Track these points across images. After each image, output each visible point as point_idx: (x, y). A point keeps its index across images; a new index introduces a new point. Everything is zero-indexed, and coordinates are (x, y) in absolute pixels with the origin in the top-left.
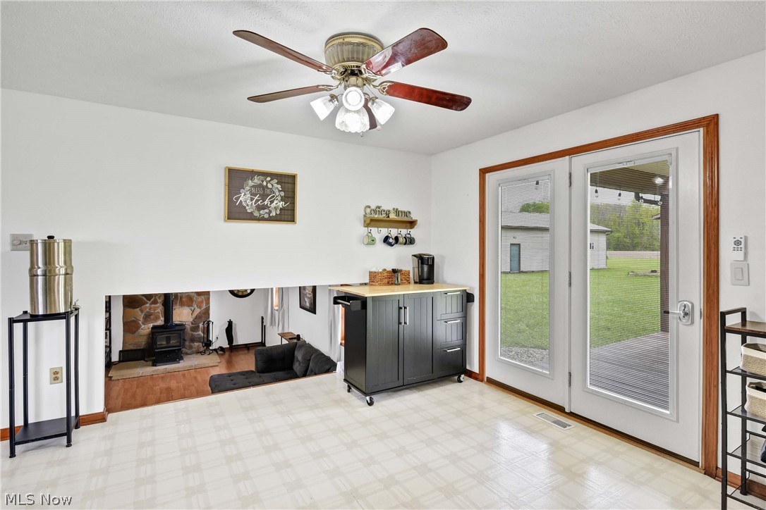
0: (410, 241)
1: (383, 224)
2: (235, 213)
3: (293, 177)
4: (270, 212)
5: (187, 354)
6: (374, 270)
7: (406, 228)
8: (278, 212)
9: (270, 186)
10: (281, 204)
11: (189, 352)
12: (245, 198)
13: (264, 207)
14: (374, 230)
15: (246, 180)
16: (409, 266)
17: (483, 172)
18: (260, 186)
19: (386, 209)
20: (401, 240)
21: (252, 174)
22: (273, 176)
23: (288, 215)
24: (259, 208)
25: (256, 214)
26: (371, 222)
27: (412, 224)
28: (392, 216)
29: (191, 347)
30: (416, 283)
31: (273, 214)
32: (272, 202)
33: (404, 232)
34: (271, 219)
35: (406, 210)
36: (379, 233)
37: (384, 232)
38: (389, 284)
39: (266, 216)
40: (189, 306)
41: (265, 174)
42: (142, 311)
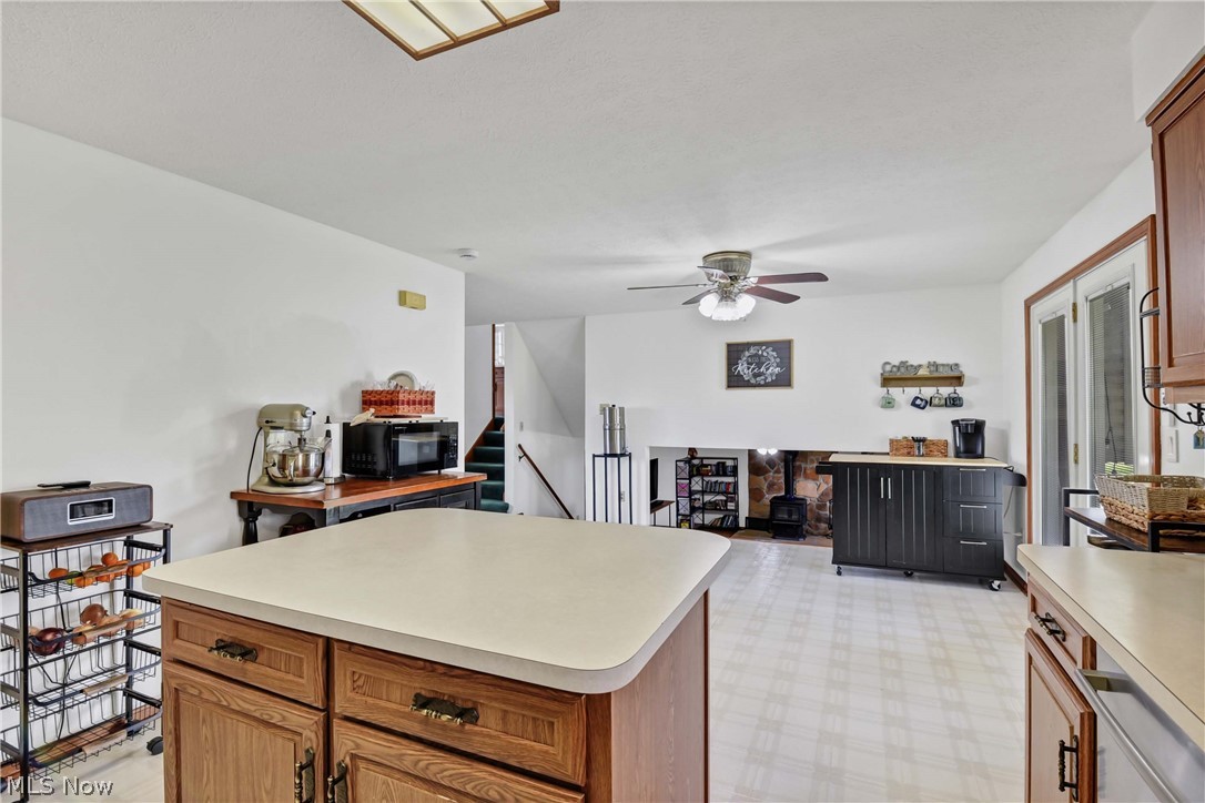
0: (954, 402)
1: (910, 382)
2: (734, 381)
3: (790, 343)
4: (766, 378)
5: (812, 534)
6: (893, 437)
7: (950, 385)
8: (774, 378)
9: (765, 354)
10: (777, 370)
11: (815, 532)
12: (742, 368)
13: (760, 374)
14: (895, 392)
15: (743, 351)
16: (947, 434)
17: (1030, 302)
18: (756, 355)
19: (914, 363)
20: (936, 401)
21: (748, 345)
22: (767, 344)
23: (784, 381)
24: (755, 376)
25: (753, 381)
26: (887, 381)
27: (958, 380)
28: (923, 372)
29: (817, 528)
30: (956, 456)
31: (769, 380)
32: (767, 369)
33: (946, 391)
34: (767, 385)
35: (951, 362)
36: (903, 395)
37: (912, 392)
38: (909, 454)
39: (762, 382)
40: (814, 480)
41: (759, 344)
42: (766, 480)
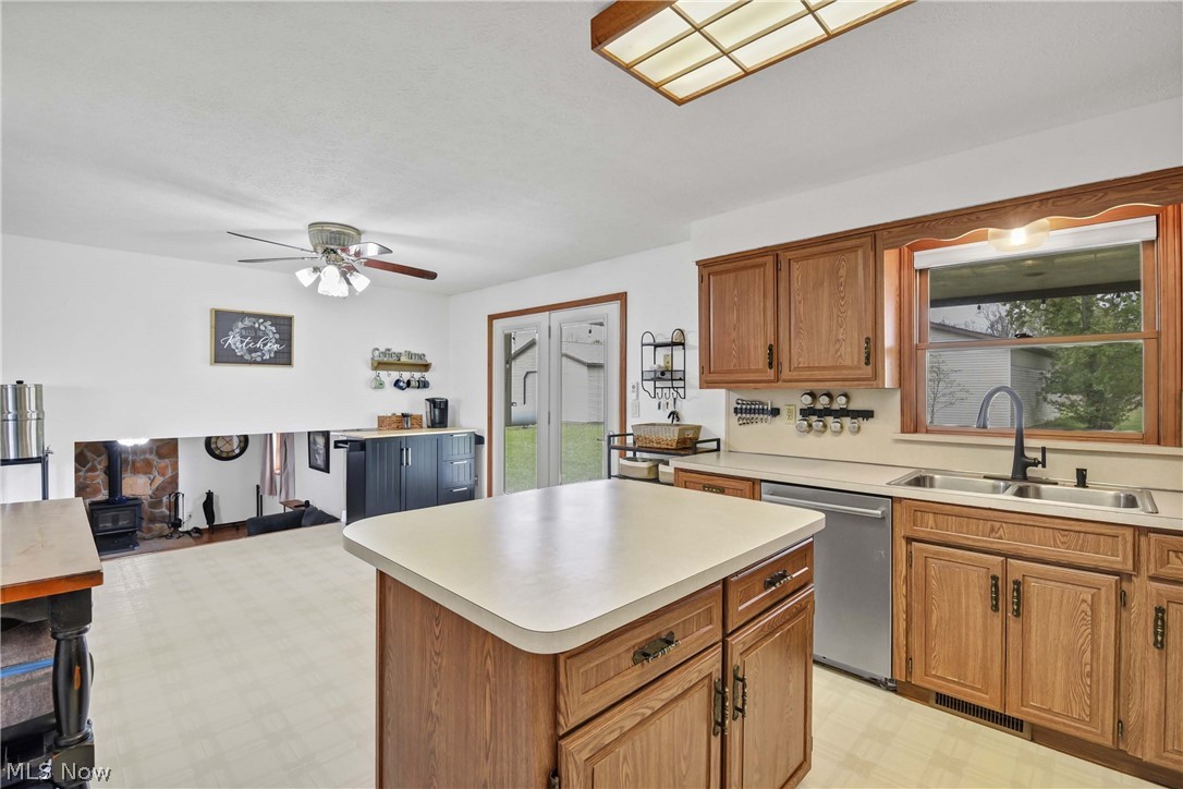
0: (424, 385)
1: (393, 367)
2: (222, 356)
3: (290, 319)
4: (264, 355)
5: (144, 539)
6: (381, 415)
7: (419, 371)
8: (272, 355)
9: (262, 328)
10: (276, 347)
11: (147, 536)
12: (234, 340)
13: (256, 350)
14: (383, 374)
15: (235, 321)
16: (422, 410)
17: (492, 318)
18: (252, 328)
19: (396, 351)
20: (413, 383)
21: (242, 315)
22: (266, 317)
23: (284, 358)
24: (250, 351)
25: (247, 357)
26: (379, 365)
27: (426, 367)
28: (404, 359)
29: (150, 530)
30: (428, 427)
31: (267, 357)
32: (265, 345)
33: (417, 375)
34: (264, 362)
35: (420, 353)
36: (389, 377)
37: (395, 375)
38: (398, 428)
39: (259, 359)
41: (258, 316)
